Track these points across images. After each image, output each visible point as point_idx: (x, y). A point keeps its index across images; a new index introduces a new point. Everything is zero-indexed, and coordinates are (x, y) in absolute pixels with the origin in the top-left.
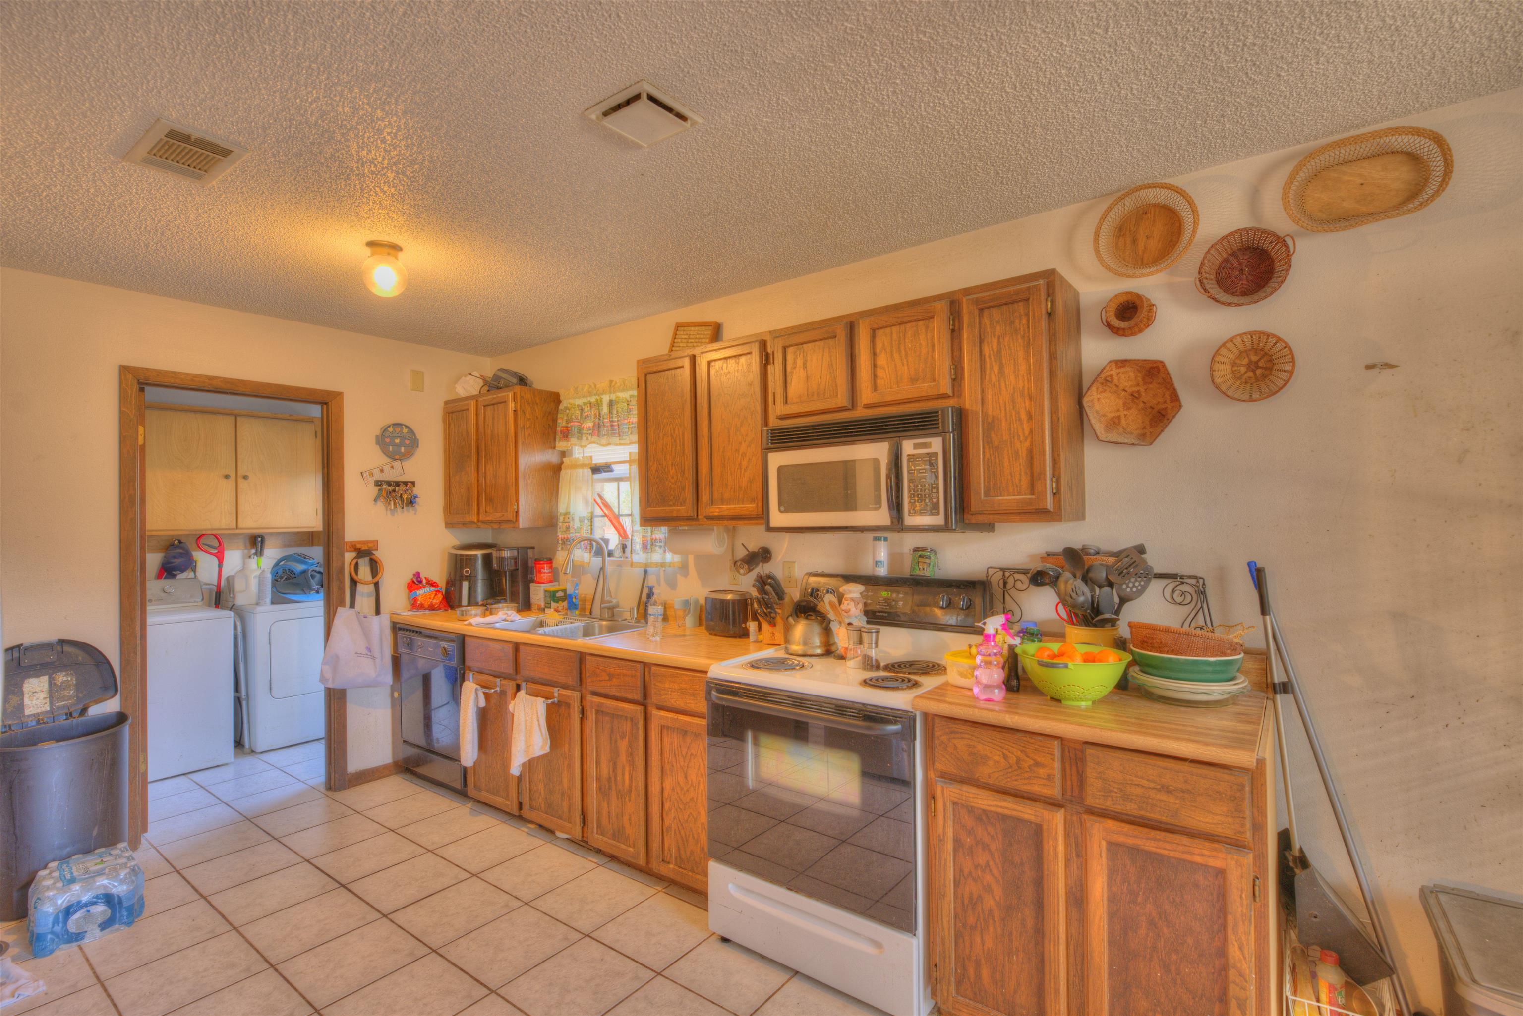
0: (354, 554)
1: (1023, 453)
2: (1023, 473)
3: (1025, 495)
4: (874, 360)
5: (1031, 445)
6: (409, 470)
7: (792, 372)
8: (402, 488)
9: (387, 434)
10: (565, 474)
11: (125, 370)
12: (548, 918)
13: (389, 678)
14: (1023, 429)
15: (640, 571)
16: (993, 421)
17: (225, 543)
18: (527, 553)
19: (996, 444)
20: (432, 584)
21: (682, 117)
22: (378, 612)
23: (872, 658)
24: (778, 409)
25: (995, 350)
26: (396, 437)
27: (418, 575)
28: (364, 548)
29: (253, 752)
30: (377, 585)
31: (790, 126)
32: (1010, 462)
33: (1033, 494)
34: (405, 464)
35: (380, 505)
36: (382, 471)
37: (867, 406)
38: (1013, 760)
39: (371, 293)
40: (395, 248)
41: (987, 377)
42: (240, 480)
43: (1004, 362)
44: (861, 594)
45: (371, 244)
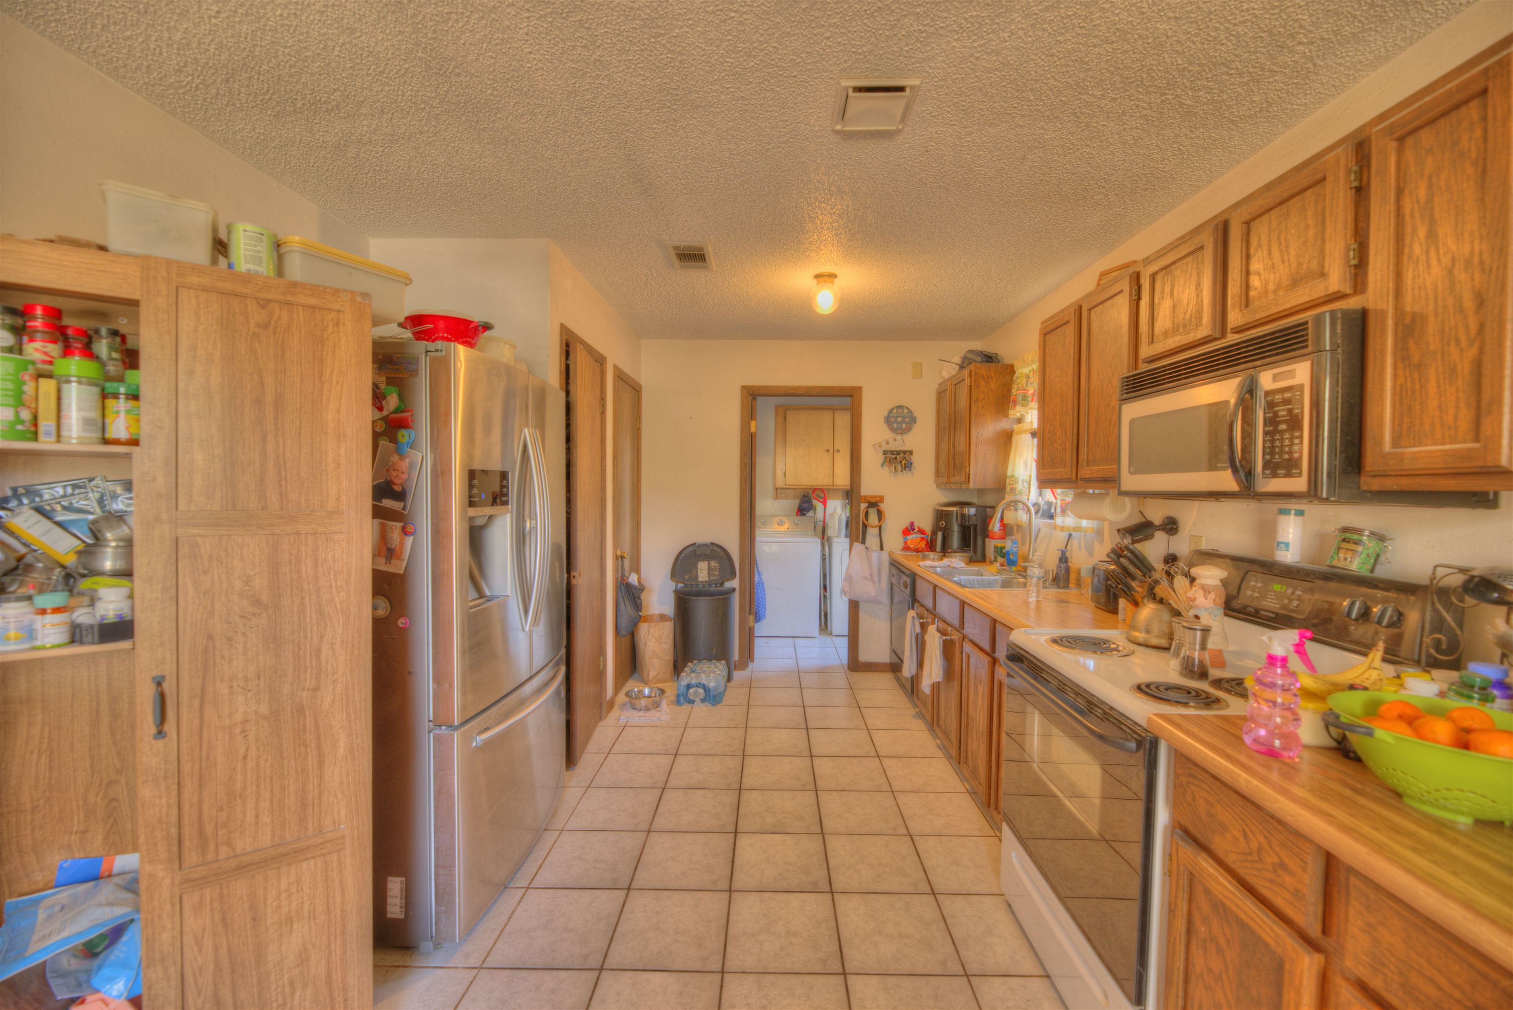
0: (866, 505)
1: (1465, 368)
2: (1462, 405)
3: (1465, 442)
4: (1248, 265)
5: (1481, 352)
6: (908, 442)
7: (1159, 304)
8: (902, 455)
9: (891, 415)
10: (1015, 438)
11: (744, 388)
12: (897, 809)
13: (885, 599)
14: (1467, 327)
15: (1065, 535)
16: (1413, 321)
17: (827, 494)
18: (985, 512)
19: (1416, 359)
20: (922, 532)
21: (901, 89)
22: (882, 548)
23: (1193, 659)
24: (1146, 351)
25: (1423, 200)
26: (899, 417)
27: (912, 524)
28: (873, 500)
29: (831, 634)
30: (880, 527)
31: (1009, 34)
32: (1439, 387)
33: (1477, 439)
34: (905, 437)
35: (886, 468)
36: (888, 443)
37: (1238, 330)
38: (1254, 845)
39: (815, 312)
40: (833, 276)
41: (1406, 251)
42: (836, 453)
43: (1437, 216)
44: (1221, 580)
45: (817, 276)
